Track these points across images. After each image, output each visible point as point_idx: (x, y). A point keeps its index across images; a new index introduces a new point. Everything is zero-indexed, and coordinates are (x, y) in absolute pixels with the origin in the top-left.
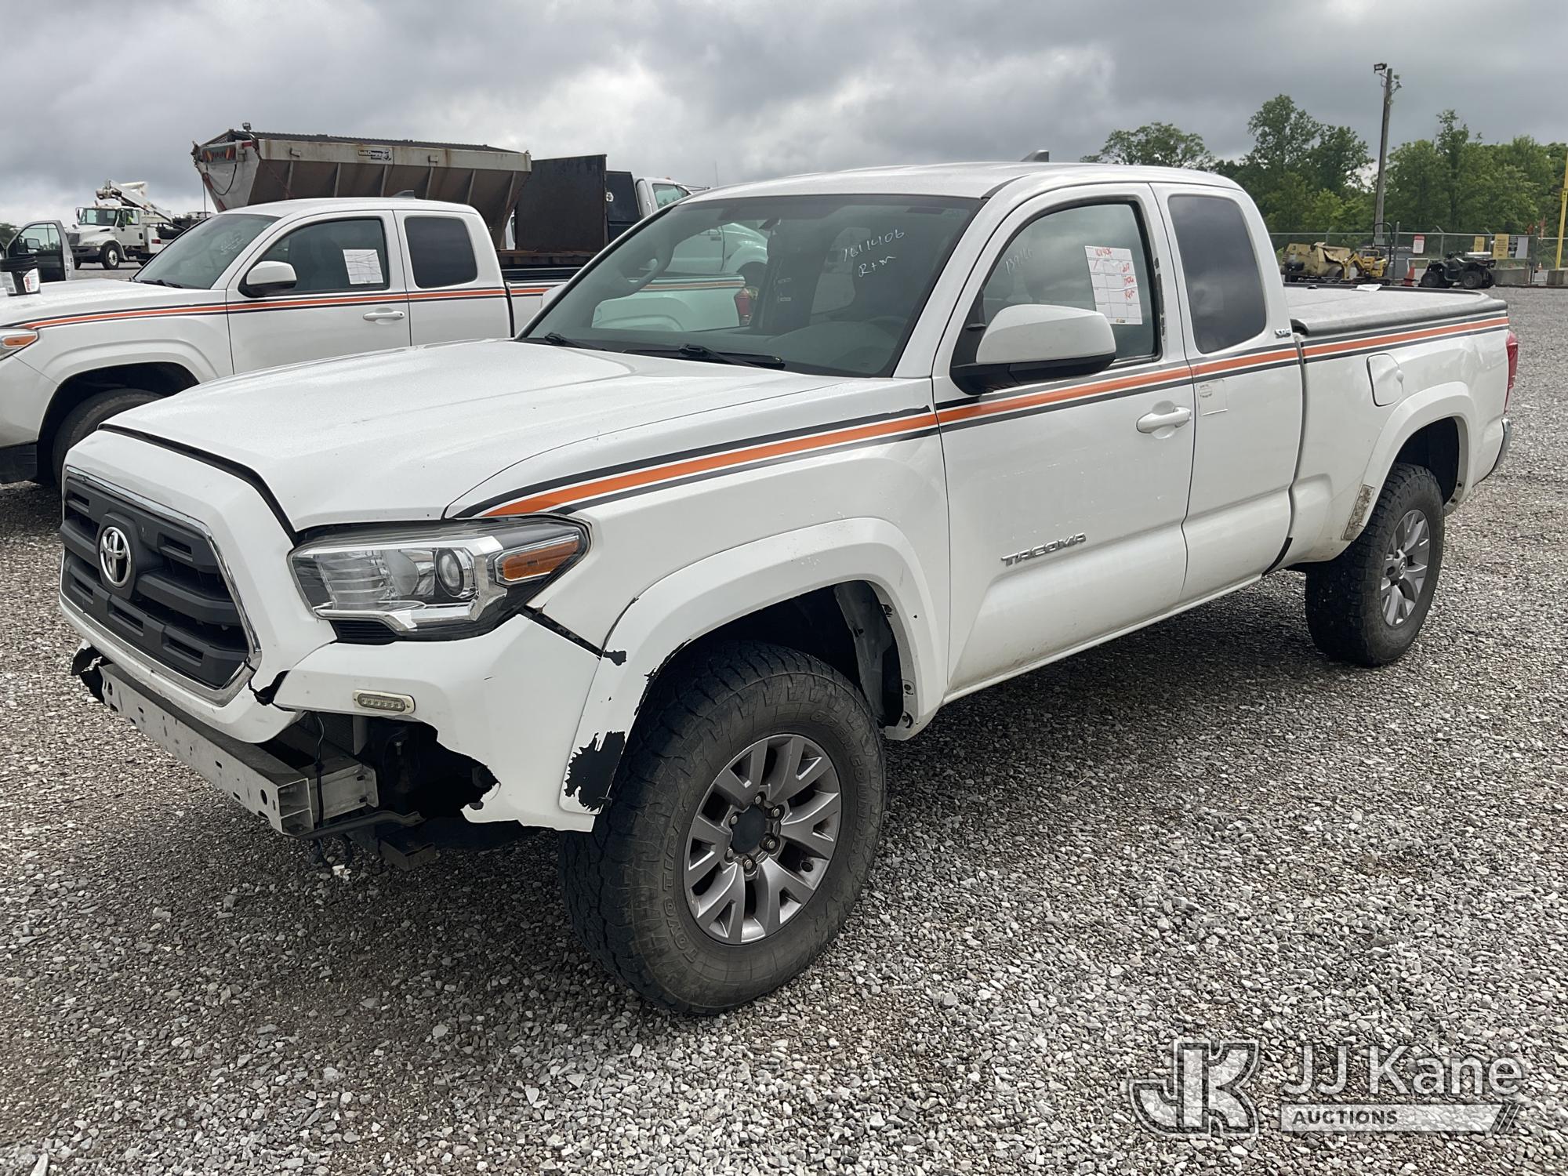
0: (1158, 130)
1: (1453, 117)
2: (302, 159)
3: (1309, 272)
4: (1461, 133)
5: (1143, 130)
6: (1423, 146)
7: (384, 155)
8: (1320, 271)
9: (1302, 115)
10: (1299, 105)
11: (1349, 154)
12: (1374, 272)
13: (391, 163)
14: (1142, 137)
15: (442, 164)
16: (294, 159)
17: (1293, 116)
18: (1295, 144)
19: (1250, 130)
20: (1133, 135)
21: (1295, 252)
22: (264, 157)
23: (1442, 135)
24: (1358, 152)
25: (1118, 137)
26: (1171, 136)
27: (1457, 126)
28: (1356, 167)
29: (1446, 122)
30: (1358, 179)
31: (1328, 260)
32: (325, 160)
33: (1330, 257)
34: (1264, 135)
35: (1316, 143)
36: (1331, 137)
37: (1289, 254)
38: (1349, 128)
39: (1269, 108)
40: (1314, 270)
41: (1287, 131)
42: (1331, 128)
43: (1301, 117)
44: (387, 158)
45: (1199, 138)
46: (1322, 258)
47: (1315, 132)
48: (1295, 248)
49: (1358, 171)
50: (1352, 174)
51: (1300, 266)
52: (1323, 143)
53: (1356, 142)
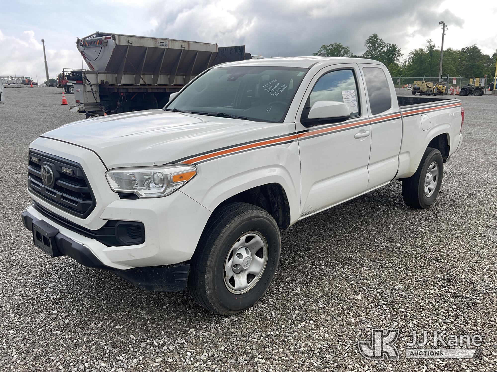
0: (336, 45)
1: (431, 41)
2: (133, 45)
3: (422, 91)
4: (434, 46)
5: (331, 45)
6: (421, 50)
7: (165, 44)
8: (425, 90)
9: (381, 40)
10: (380, 37)
11: (396, 52)
12: (443, 91)
13: (167, 47)
14: (331, 47)
15: (186, 48)
16: (130, 45)
17: (378, 41)
18: (379, 49)
19: (365, 45)
20: (328, 47)
21: (417, 84)
22: (117, 44)
23: (427, 47)
24: (398, 52)
25: (324, 47)
26: (340, 47)
27: (432, 44)
28: (398, 56)
29: (429, 42)
30: (398, 60)
31: (428, 87)
32: (142, 46)
33: (428, 86)
34: (369, 46)
35: (385, 49)
36: (390, 47)
37: (414, 84)
38: (395, 45)
39: (371, 38)
40: (423, 90)
41: (377, 46)
42: (390, 44)
43: (381, 41)
44: (166, 45)
45: (348, 48)
46: (426, 86)
47: (385, 45)
48: (416, 83)
49: (398, 58)
50: (397, 59)
51: (419, 89)
52: (387, 49)
53: (398, 49)
